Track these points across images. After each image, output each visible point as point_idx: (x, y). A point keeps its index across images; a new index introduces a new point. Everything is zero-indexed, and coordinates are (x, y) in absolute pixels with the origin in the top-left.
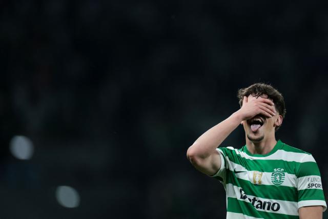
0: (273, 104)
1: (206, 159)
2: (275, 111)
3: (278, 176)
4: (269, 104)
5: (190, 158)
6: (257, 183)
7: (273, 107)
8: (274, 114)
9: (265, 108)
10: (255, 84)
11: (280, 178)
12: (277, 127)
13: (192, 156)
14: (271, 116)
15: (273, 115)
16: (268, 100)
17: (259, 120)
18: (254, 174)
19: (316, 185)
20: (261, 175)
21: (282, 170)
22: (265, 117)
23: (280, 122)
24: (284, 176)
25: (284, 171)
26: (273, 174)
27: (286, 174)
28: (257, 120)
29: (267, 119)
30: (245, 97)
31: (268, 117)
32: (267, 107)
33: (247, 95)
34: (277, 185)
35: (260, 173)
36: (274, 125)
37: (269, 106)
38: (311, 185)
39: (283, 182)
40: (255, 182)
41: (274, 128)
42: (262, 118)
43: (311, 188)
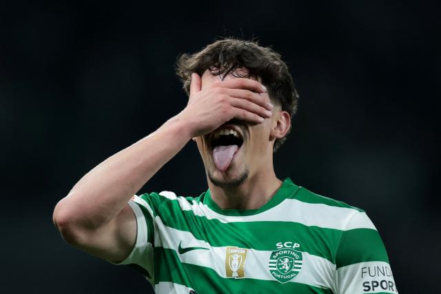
0: (264, 88)
1: (99, 230)
2: (271, 105)
3: (287, 260)
4: (254, 90)
5: (60, 228)
6: (235, 275)
7: (264, 97)
8: (268, 113)
9: (243, 102)
10: (218, 42)
11: (291, 265)
12: (277, 140)
13: (65, 224)
14: (261, 119)
15: (265, 117)
16: (251, 82)
17: (232, 132)
18: (229, 255)
19: (384, 284)
20: (244, 256)
21: (296, 245)
22: (245, 123)
23: (286, 126)
24: (301, 259)
25: (301, 249)
26: (274, 254)
27: (305, 255)
28: (227, 133)
29: (250, 128)
30: (195, 76)
31: (254, 123)
32: (249, 100)
33: (200, 71)
34: (283, 280)
35: (242, 250)
36: (271, 138)
37: (255, 96)
38: (370, 285)
39: (297, 273)
40: (229, 272)
41: (272, 143)
42: (238, 128)
43: (371, 291)
